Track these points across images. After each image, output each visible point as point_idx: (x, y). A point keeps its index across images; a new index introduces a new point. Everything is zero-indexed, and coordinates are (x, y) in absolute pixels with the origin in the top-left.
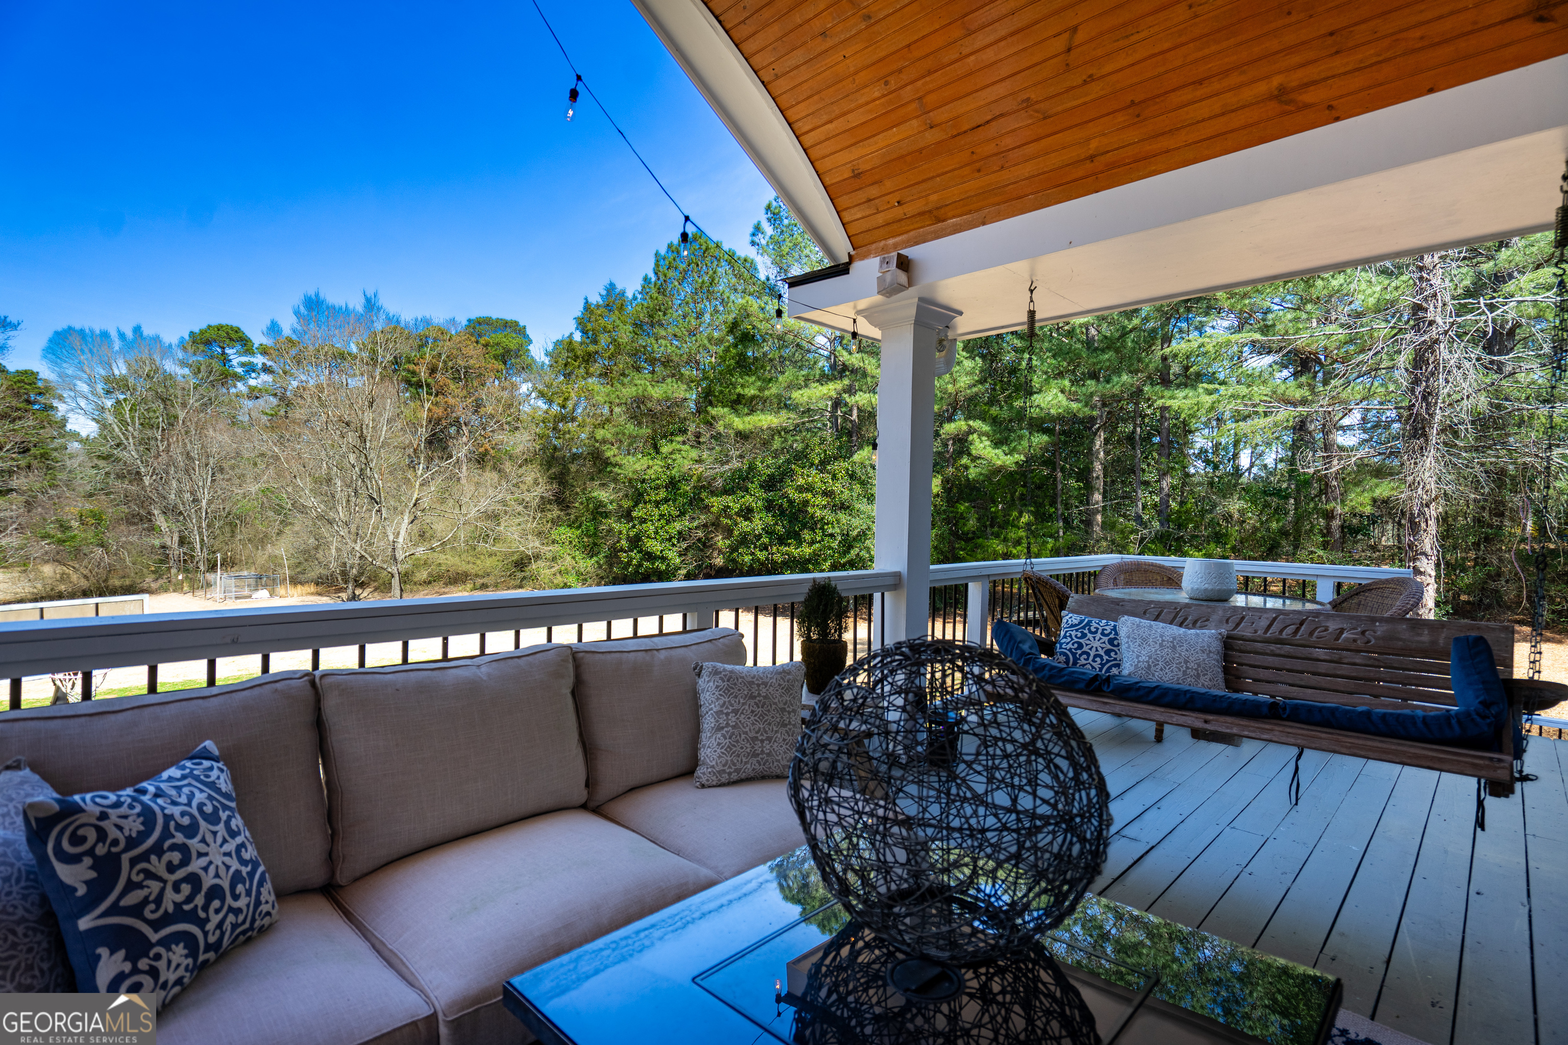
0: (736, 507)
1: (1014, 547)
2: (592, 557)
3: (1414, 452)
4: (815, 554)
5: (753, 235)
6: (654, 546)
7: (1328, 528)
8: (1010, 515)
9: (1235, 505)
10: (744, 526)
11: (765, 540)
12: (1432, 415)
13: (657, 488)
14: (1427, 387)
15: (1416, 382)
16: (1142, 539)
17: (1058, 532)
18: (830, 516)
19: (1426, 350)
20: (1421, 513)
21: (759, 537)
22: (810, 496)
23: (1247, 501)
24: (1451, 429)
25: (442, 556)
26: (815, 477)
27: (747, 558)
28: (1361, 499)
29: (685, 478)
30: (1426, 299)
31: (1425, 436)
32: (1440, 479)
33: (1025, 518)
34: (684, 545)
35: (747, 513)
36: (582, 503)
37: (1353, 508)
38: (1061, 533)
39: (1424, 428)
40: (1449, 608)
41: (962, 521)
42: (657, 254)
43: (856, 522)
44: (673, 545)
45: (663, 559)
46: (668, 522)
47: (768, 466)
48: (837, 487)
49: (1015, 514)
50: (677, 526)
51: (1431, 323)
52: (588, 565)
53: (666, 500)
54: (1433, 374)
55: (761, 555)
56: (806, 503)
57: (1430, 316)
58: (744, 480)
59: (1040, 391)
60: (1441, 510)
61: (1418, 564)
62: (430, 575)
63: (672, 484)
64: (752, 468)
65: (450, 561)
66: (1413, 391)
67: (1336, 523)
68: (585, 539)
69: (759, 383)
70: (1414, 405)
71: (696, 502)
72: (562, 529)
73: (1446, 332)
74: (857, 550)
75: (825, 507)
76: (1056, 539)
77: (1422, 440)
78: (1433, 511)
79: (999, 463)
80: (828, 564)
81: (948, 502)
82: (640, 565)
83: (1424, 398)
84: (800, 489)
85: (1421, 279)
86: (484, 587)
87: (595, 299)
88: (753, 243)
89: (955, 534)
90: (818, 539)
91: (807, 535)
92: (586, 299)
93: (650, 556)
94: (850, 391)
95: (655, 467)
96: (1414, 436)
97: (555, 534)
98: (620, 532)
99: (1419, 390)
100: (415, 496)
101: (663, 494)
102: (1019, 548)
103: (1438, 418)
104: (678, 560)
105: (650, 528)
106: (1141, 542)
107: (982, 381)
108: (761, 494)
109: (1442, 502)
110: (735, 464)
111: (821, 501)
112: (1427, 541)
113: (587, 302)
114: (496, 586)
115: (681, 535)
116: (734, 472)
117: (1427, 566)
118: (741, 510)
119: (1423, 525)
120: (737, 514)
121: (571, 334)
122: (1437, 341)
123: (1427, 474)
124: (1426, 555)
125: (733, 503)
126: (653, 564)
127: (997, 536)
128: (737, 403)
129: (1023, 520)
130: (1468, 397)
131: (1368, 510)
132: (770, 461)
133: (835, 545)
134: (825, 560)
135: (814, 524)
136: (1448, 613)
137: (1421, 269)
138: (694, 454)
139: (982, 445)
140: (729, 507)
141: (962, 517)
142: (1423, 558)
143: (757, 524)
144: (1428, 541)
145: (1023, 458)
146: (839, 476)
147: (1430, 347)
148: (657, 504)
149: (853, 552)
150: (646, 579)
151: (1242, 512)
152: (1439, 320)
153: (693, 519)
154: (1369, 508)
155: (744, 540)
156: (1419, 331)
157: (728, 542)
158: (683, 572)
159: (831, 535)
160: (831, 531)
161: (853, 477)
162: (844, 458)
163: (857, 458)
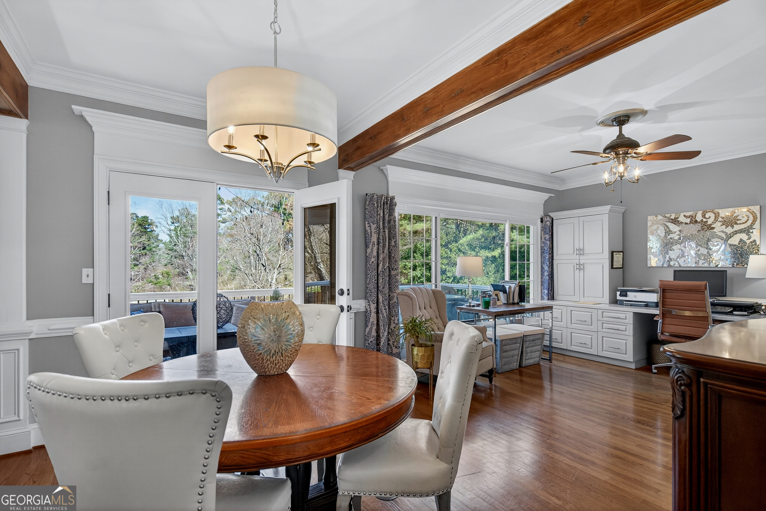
159: (449, 277)
160: (448, 275)
161: (460, 250)
162: (456, 242)
163: (461, 241)
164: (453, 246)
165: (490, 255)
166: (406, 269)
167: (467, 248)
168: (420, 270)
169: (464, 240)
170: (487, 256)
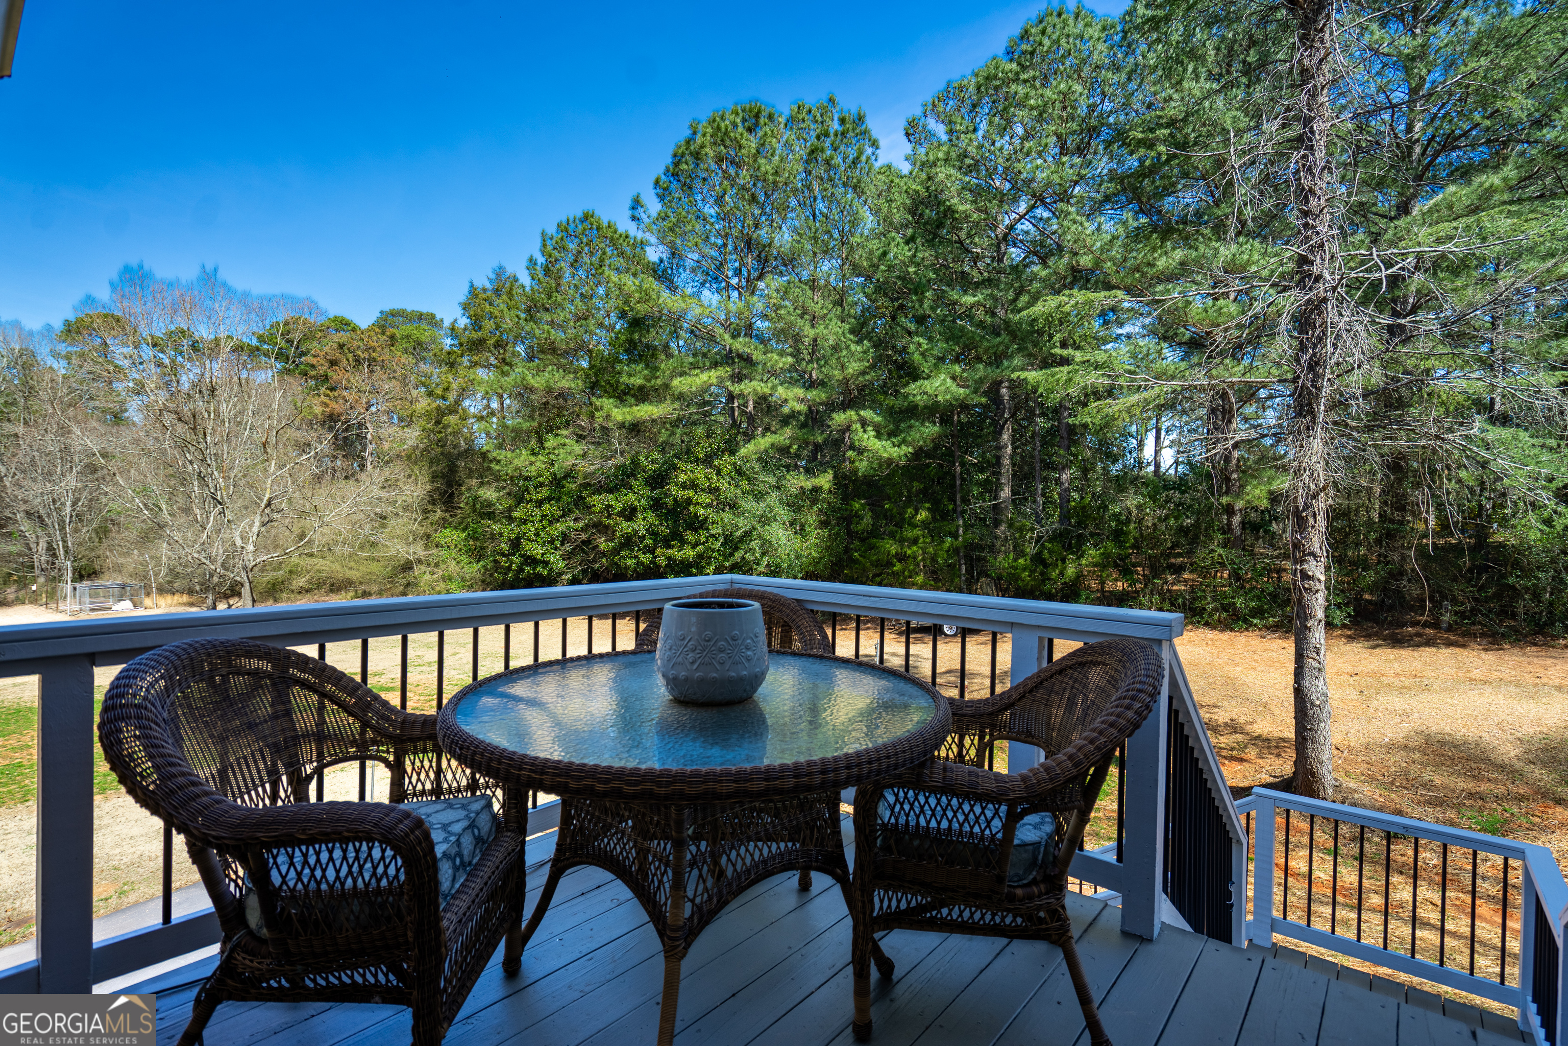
0: (619, 507)
1: (909, 548)
2: (478, 561)
3: (1299, 433)
4: (700, 556)
5: (633, 208)
6: (536, 550)
7: (1229, 524)
8: (906, 513)
9: (1132, 501)
10: (626, 527)
11: (649, 541)
12: (1319, 389)
13: (541, 485)
14: (1314, 354)
15: (1303, 348)
16: (1040, 538)
17: (957, 531)
18: (712, 515)
19: (1312, 311)
20: (1306, 507)
21: (643, 538)
22: (692, 493)
23: (1144, 496)
24: (1339, 404)
25: (321, 562)
26: (700, 473)
27: (631, 562)
28: (1257, 492)
29: (569, 474)
30: (1311, 250)
31: (1312, 413)
32: (1327, 463)
33: (923, 515)
34: (568, 547)
35: (630, 513)
36: (467, 504)
37: (1248, 502)
38: (961, 532)
39: (1310, 404)
40: (1350, 609)
41: (855, 520)
42: (543, 234)
43: (741, 522)
44: (556, 548)
45: (546, 563)
46: (551, 523)
47: (653, 462)
48: (723, 484)
49: (910, 510)
50: (560, 527)
51: (1318, 278)
52: (474, 569)
53: (549, 499)
54: (1320, 339)
55: (645, 558)
56: (689, 501)
57: (1316, 270)
58: (628, 477)
59: (928, 377)
60: (1330, 502)
61: (1306, 566)
62: (310, 582)
63: (557, 482)
64: (635, 463)
65: (327, 566)
66: (1298, 361)
67: (1237, 520)
68: (471, 543)
69: (646, 372)
70: (1299, 377)
71: (579, 502)
72: (446, 532)
73: (1334, 289)
74: (742, 552)
75: (710, 505)
76: (955, 536)
77: (1309, 418)
78: (1321, 504)
79: (886, 455)
80: (712, 568)
81: (842, 499)
82: (521, 570)
83: (1311, 368)
84: (684, 486)
85: (1306, 225)
86: (366, 594)
87: (482, 282)
88: (634, 218)
89: (850, 533)
90: (703, 539)
91: (690, 536)
92: (471, 282)
93: (531, 561)
94: (738, 378)
95: (538, 464)
96: (1299, 414)
97: (437, 537)
98: (501, 535)
99: (1305, 358)
100: (267, 496)
101: (545, 492)
102: (915, 548)
103: (1326, 391)
104: (561, 564)
105: (531, 529)
106: (1037, 542)
107: (873, 367)
108: (647, 492)
109: (1332, 492)
110: (619, 460)
111: (705, 498)
112: (1315, 539)
113: (472, 286)
114: (380, 593)
115: (565, 537)
116: (617, 467)
117: (1316, 569)
118: (624, 509)
119: (1311, 520)
120: (620, 514)
121: (456, 320)
122: (1325, 300)
123: (1314, 459)
124: (1315, 556)
125: (616, 502)
126: (534, 569)
127: (892, 535)
128: (622, 395)
129: (919, 517)
130: (1359, 367)
131: (1264, 504)
132: (656, 455)
133: (718, 545)
134: (709, 564)
135: (697, 524)
136: (1349, 615)
137: (1306, 214)
138: (578, 449)
139: (866, 436)
140: (611, 506)
141: (857, 515)
142: (1311, 559)
143: (639, 525)
144: (1316, 541)
145: (910, 450)
146: (725, 471)
147: (1317, 307)
148: (539, 503)
149: (738, 555)
150: (529, 584)
151: (1139, 507)
152: (1326, 275)
153: (576, 520)
154: (1265, 501)
155: (628, 542)
156: (1305, 287)
157: (611, 544)
158: (568, 576)
159: (713, 536)
160: (714, 532)
161: (739, 472)
162: (733, 453)
163: (743, 451)
164: (725, 462)
165: (808, 485)
166: (609, 516)
167: (757, 467)
168: (644, 519)
169: (747, 449)
170: (802, 487)
